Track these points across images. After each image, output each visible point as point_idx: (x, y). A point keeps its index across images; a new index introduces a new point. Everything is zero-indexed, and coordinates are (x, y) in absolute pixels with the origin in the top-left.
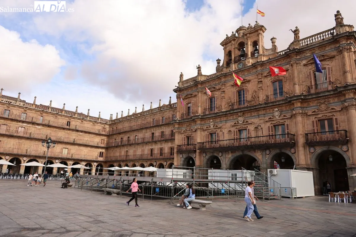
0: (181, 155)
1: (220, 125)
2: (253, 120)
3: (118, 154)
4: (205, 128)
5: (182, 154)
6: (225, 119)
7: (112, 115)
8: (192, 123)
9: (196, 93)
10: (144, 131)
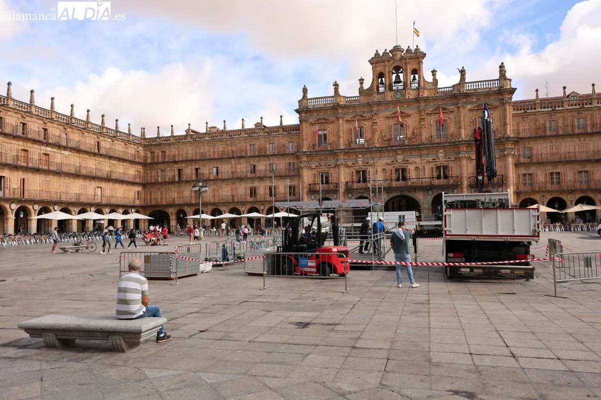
0: (313, 196)
1: (371, 162)
2: (413, 159)
3: (175, 195)
4: (350, 163)
5: (314, 194)
6: (378, 155)
7: (144, 129)
8: (329, 157)
9: (334, 119)
10: (233, 161)
